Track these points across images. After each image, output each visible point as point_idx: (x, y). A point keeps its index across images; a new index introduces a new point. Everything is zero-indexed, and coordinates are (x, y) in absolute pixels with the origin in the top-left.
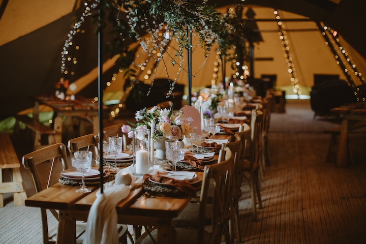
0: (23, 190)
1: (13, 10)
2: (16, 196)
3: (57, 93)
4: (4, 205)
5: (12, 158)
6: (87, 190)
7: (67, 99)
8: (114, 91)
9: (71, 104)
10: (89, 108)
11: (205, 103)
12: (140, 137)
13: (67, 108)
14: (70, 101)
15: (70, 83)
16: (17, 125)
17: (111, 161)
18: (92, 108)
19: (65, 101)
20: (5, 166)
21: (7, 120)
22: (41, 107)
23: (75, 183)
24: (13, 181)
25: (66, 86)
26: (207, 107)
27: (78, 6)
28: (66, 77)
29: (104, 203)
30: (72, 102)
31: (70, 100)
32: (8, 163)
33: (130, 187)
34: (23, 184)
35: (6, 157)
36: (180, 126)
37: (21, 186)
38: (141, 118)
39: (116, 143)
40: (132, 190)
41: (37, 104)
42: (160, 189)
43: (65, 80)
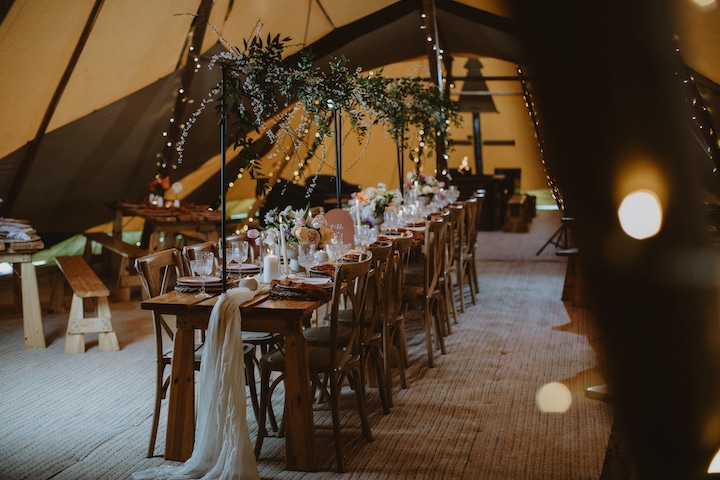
0: (111, 330)
1: (86, 71)
2: (102, 337)
3: (152, 196)
4: (86, 351)
5: (96, 285)
6: (207, 296)
7: (168, 205)
8: (241, 198)
9: (175, 214)
10: (201, 219)
11: (367, 207)
12: (269, 242)
13: (169, 219)
14: (172, 209)
15: (172, 183)
16: (88, 247)
17: (235, 272)
18: (206, 219)
19: (164, 208)
20: (89, 294)
21: (69, 241)
22: (125, 220)
23: (194, 289)
24: (97, 316)
25: (166, 185)
26: (370, 213)
27: (184, 63)
28: (164, 173)
29: (227, 303)
30: (177, 209)
31: (172, 207)
32: (92, 290)
33: (256, 292)
34: (111, 320)
35: (87, 283)
36: (318, 230)
37: (110, 324)
38: (271, 220)
39: (241, 250)
40: (257, 296)
41: (119, 214)
42: (289, 293)
43: (163, 177)
